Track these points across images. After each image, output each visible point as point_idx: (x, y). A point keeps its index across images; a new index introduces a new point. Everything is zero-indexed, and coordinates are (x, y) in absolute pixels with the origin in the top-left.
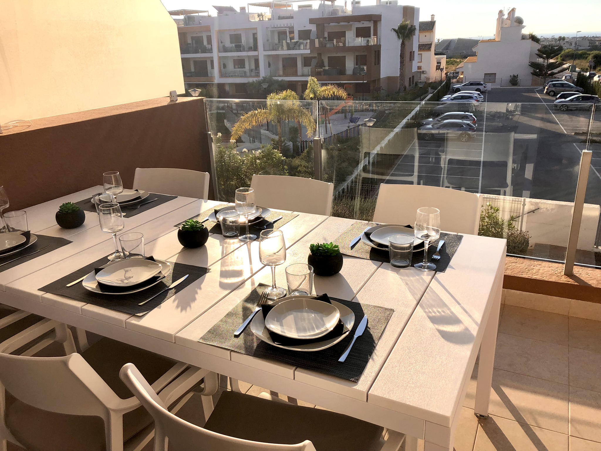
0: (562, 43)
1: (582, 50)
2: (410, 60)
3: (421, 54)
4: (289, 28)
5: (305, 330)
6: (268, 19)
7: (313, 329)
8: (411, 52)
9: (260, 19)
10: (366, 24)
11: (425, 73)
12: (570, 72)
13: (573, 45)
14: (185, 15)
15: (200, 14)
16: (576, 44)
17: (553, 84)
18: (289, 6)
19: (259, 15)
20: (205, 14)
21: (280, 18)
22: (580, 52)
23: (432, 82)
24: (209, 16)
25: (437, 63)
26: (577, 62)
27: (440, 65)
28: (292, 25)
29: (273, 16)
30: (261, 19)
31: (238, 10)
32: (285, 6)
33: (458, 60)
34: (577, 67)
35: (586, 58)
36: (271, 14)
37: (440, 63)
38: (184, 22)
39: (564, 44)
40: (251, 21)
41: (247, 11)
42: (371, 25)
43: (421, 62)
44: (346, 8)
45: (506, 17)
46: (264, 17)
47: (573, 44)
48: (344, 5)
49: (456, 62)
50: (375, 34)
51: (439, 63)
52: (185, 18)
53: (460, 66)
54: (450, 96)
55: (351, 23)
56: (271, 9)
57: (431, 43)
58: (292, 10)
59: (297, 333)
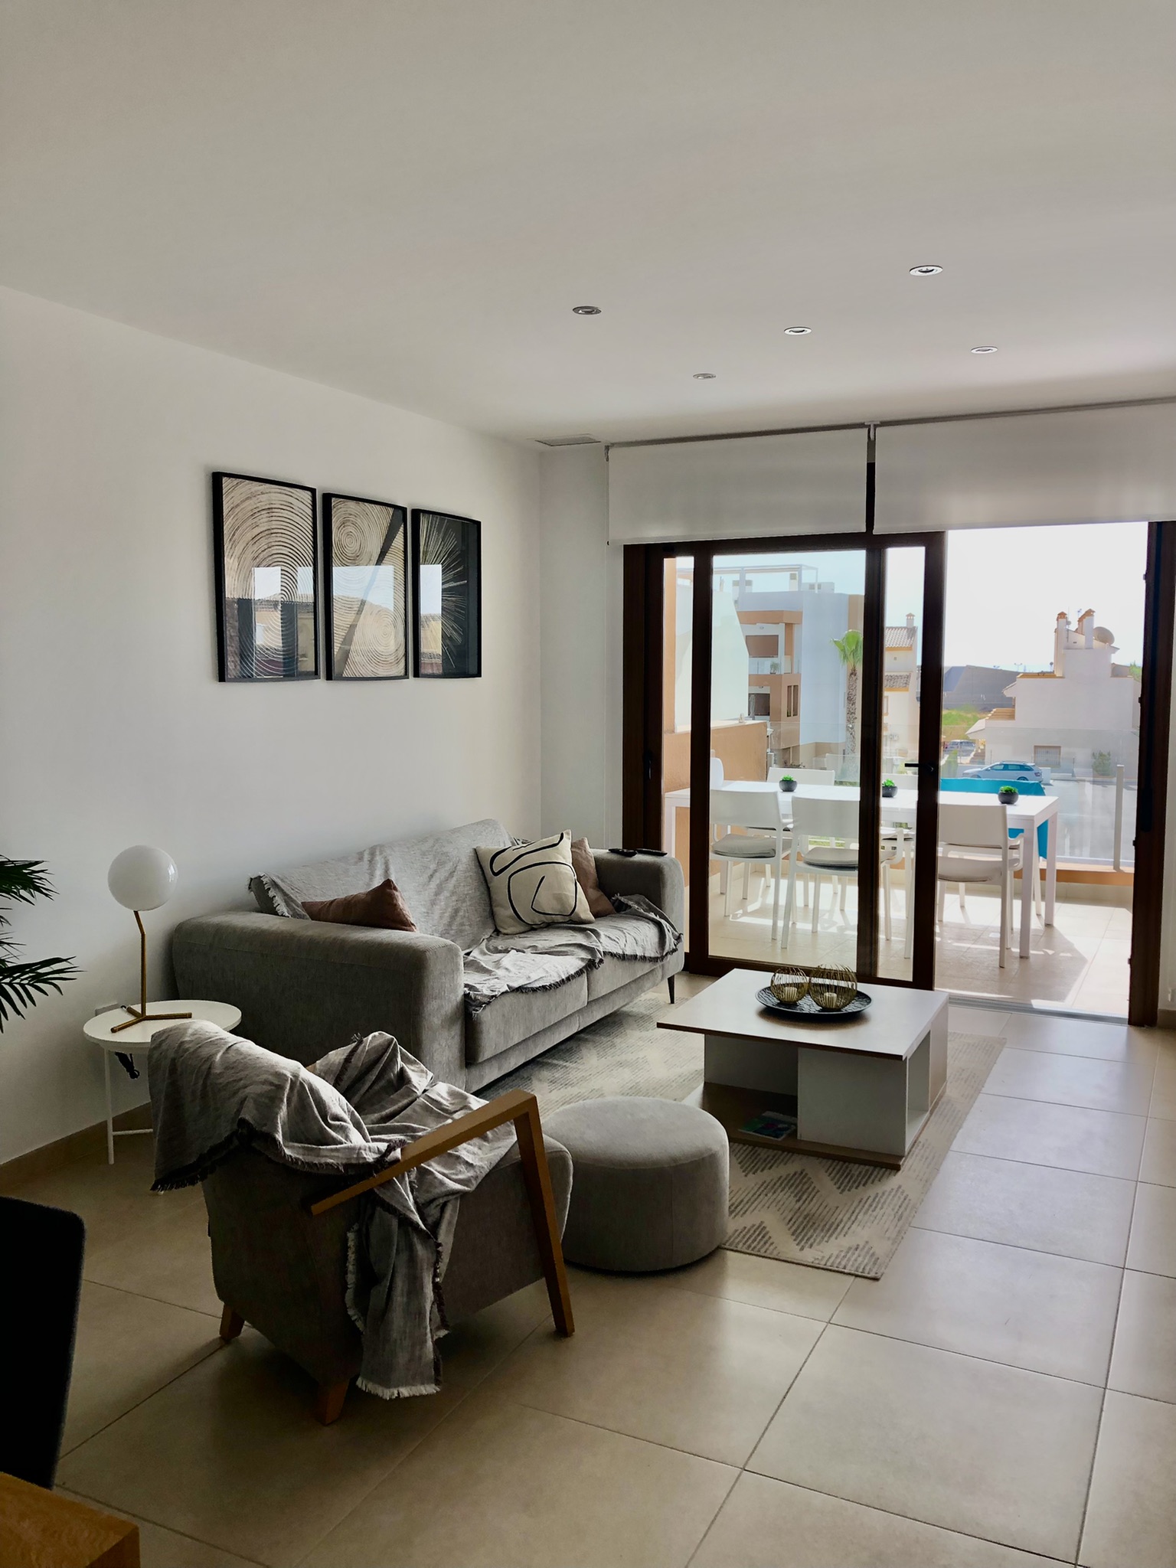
10: (769, 630)
33: (969, 715)
42: (778, 630)
45: (1073, 626)
49: (965, 719)
50: (789, 651)
53: (976, 727)
57: (908, 674)
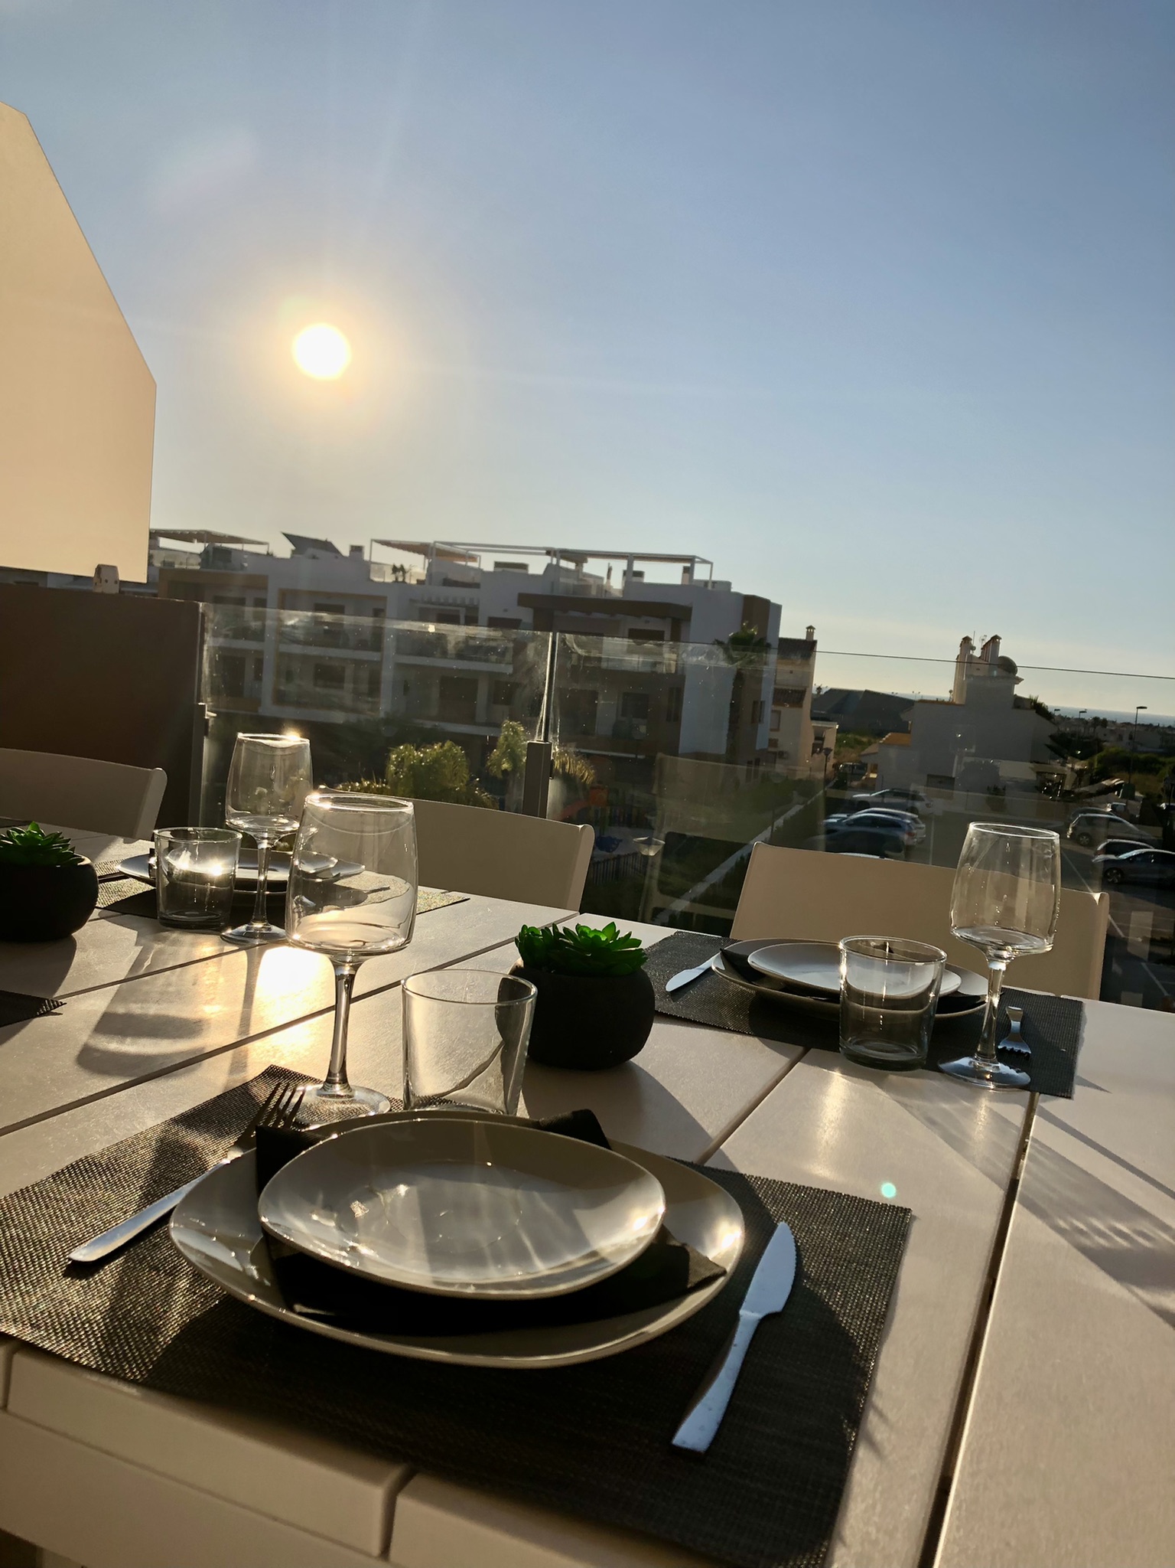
0: (1100, 732)
1: (1147, 752)
2: (753, 721)
3: (779, 713)
4: (468, 608)
5: (475, 1258)
6: (418, 581)
7: (520, 1256)
8: (755, 703)
9: (397, 579)
10: (654, 623)
11: (785, 756)
12: (1121, 798)
13: (1126, 739)
14: (207, 545)
15: (248, 548)
16: (1131, 738)
17: (1086, 817)
18: (473, 558)
19: (395, 569)
20: (262, 550)
21: (447, 582)
22: (1142, 756)
23: (800, 781)
24: (270, 555)
25: (817, 738)
26: (1136, 777)
27: (823, 744)
28: (475, 603)
29: (429, 574)
30: (400, 579)
31: (345, 551)
32: (463, 557)
33: (865, 739)
34: (1138, 790)
35: (1157, 772)
36: (426, 572)
37: (823, 739)
38: (202, 560)
39: (1105, 735)
40: (372, 581)
41: (366, 557)
42: (665, 627)
43: (777, 730)
44: (608, 582)
45: (977, 653)
46: (407, 575)
47: (1124, 739)
48: (604, 574)
49: (860, 743)
50: (675, 650)
51: (820, 737)
52: (206, 551)
53: (870, 749)
54: (845, 816)
55: (619, 616)
56: (427, 561)
57: (803, 689)
58: (479, 571)
59: (433, 1269)
